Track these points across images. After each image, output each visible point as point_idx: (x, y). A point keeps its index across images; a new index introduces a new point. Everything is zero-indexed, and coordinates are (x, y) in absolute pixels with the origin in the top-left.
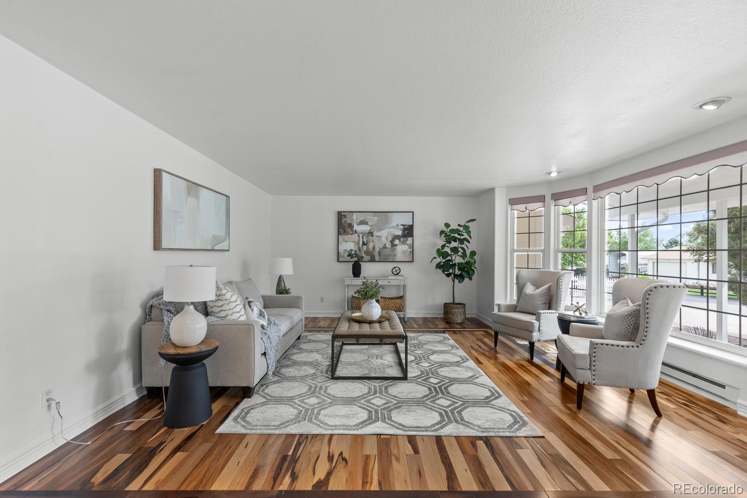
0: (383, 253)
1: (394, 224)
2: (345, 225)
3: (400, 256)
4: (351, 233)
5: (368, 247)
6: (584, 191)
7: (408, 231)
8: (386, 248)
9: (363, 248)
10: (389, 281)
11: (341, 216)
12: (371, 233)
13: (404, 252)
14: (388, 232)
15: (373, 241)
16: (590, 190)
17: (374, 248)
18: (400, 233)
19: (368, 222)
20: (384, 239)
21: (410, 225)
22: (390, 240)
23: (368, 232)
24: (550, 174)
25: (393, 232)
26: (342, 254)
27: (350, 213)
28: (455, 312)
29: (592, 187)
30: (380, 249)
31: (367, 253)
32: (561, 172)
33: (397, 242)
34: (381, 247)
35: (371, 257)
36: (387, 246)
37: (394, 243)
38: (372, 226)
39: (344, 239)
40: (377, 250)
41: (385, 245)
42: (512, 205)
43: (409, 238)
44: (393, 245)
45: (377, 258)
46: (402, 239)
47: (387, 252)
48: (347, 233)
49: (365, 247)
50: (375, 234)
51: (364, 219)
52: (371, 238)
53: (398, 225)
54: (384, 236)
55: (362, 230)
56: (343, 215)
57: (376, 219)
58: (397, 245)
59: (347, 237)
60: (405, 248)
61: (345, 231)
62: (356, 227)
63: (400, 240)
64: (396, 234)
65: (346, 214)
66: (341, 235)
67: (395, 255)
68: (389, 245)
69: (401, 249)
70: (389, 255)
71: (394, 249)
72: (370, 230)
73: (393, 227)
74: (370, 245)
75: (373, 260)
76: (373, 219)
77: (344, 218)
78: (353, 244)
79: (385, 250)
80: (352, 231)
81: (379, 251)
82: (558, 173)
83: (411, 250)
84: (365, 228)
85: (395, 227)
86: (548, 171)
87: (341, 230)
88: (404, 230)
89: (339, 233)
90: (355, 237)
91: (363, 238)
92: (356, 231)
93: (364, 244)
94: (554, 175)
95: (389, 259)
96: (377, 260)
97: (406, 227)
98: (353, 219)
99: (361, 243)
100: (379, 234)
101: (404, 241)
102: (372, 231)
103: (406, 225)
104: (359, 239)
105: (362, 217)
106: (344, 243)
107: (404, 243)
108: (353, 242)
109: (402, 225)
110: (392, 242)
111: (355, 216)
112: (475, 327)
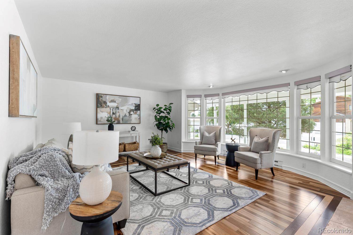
0: (124, 119)
1: (130, 103)
2: (101, 102)
3: (133, 121)
4: (106, 107)
5: (116, 115)
6: (218, 95)
7: (138, 107)
8: (126, 116)
9: (113, 115)
10: (131, 134)
11: (98, 96)
12: (117, 108)
13: (135, 118)
14: (127, 107)
15: (119, 112)
16: (221, 95)
17: (119, 116)
18: (133, 108)
19: (116, 101)
20: (125, 111)
21: (139, 104)
22: (128, 112)
23: (116, 106)
24: (210, 86)
25: (129, 108)
26: (100, 119)
27: (105, 95)
28: (164, 147)
29: (221, 94)
30: (123, 116)
31: (115, 119)
32: (214, 86)
33: (132, 113)
34: (124, 116)
35: (118, 121)
36: (127, 115)
37: (131, 114)
38: (118, 103)
39: (101, 111)
40: (121, 117)
41: (126, 114)
42: (187, 98)
43: (138, 111)
44: (130, 115)
45: (121, 122)
46: (134, 111)
47: (126, 118)
48: (103, 107)
49: (114, 115)
50: (120, 108)
51: (114, 99)
52: (118, 111)
53: (132, 104)
54: (125, 110)
55: (112, 106)
56: (100, 96)
57: (120, 99)
58: (132, 115)
59: (102, 109)
60: (136, 116)
61: (102, 106)
62: (108, 104)
63: (133, 112)
64: (132, 109)
65: (102, 95)
66: (99, 108)
67: (131, 120)
68: (128, 114)
69: (134, 117)
70: (128, 120)
71: (131, 117)
72: (117, 106)
73: (130, 105)
74: (117, 114)
75: (119, 123)
76: (118, 100)
77: (101, 98)
78: (107, 113)
79: (126, 117)
80: (106, 106)
81: (122, 118)
82: (213, 86)
83: (139, 117)
84: (114, 105)
85: (131, 105)
86: (209, 85)
87: (99, 105)
88: (136, 106)
89: (97, 107)
90: (108, 109)
91: (113, 110)
92: (108, 106)
93: (113, 114)
94: (211, 87)
95: (127, 122)
96: (121, 123)
97: (137, 105)
98: (107, 99)
99: (112, 113)
100: (122, 108)
101: (135, 113)
102: (118, 106)
103: (137, 104)
104: (111, 111)
105: (112, 98)
106: (101, 113)
107: (136, 113)
108: (107, 112)
109: (134, 104)
110: (129, 113)
111: (108, 97)
112: (174, 153)
